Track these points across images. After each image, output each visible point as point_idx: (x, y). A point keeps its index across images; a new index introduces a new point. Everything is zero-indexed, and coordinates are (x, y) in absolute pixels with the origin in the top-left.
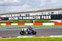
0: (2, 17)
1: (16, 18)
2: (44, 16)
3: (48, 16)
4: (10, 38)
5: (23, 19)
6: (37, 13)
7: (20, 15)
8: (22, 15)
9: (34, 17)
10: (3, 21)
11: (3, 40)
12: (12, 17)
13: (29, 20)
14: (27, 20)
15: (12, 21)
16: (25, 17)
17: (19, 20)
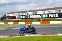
1: (24, 17)
2: (51, 14)
3: (55, 14)
6: (44, 11)
7: (28, 14)
8: (29, 14)
9: (41, 16)
11: (10, 38)
12: (20, 16)
13: (36, 18)
14: (34, 18)
15: (20, 20)
17: (26, 18)
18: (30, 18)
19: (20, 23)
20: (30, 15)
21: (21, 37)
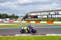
0: (31, 15)
4: (39, 35)
5: (52, 17)
7: (49, 13)
10: (33, 19)
11: (32, 37)
13: (58, 18)
15: (41, 19)
16: (54, 15)
17: (48, 18)
18: (51, 18)
19: (41, 22)
20: (51, 15)
21: (43, 36)
